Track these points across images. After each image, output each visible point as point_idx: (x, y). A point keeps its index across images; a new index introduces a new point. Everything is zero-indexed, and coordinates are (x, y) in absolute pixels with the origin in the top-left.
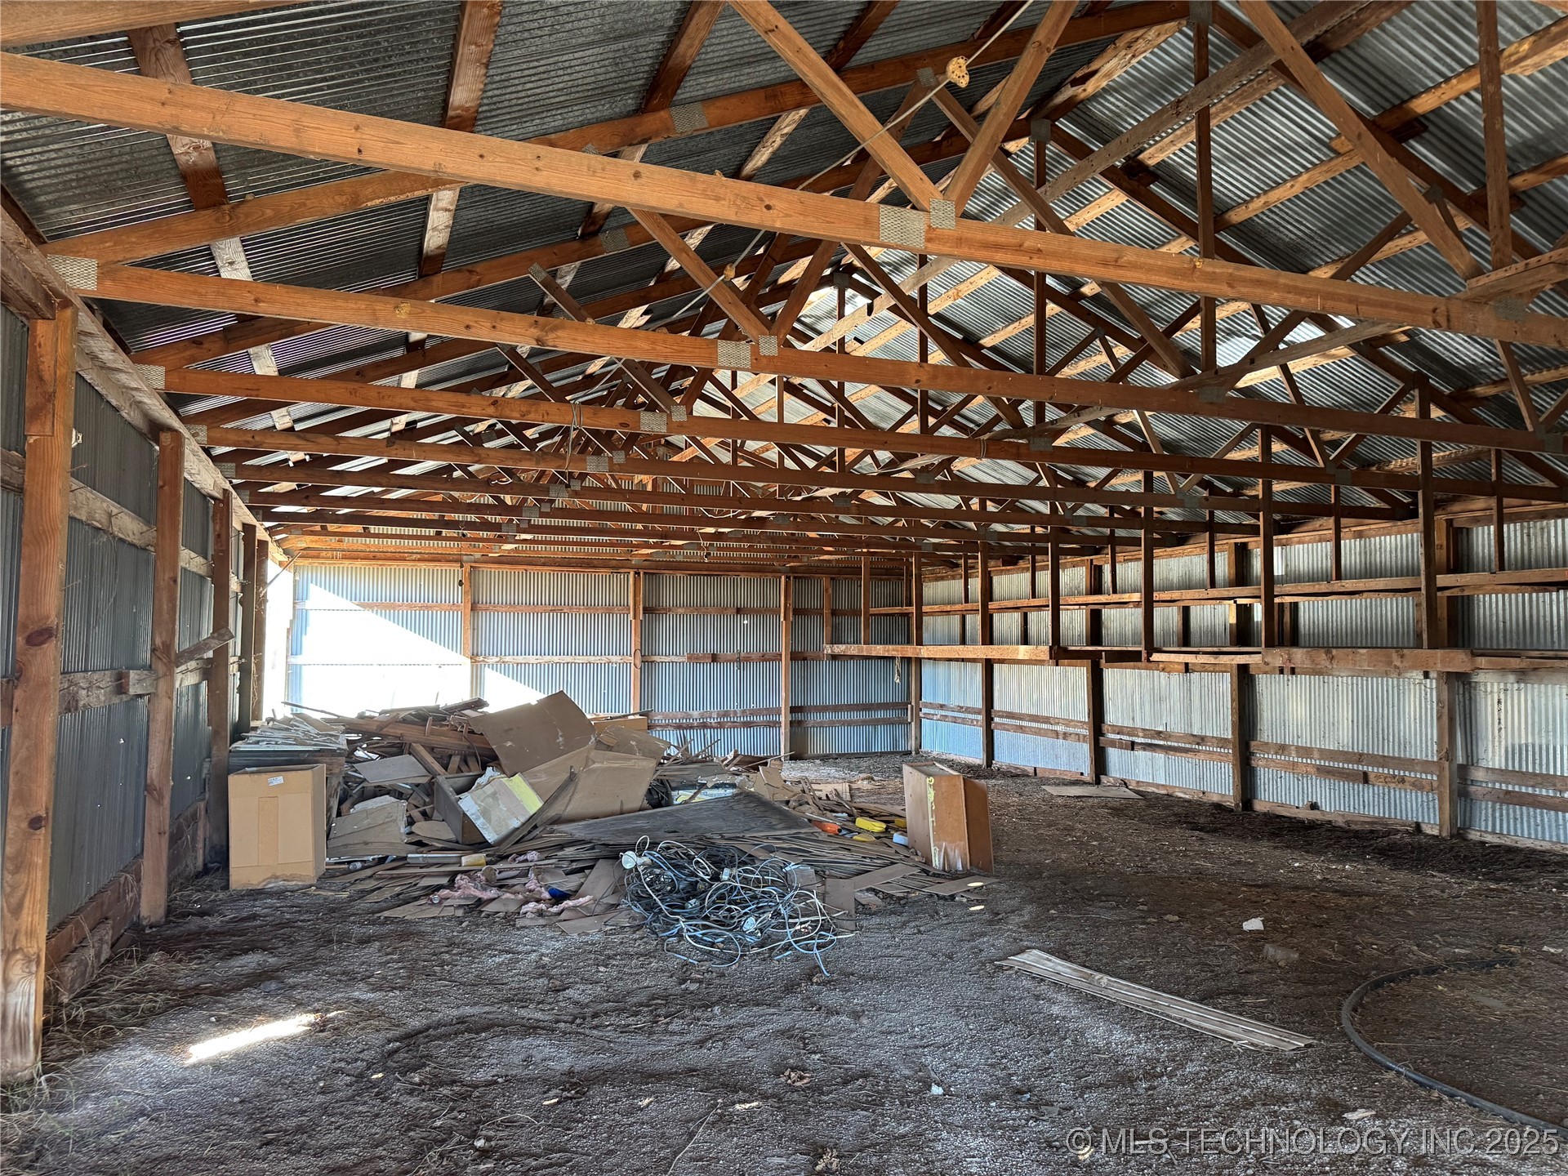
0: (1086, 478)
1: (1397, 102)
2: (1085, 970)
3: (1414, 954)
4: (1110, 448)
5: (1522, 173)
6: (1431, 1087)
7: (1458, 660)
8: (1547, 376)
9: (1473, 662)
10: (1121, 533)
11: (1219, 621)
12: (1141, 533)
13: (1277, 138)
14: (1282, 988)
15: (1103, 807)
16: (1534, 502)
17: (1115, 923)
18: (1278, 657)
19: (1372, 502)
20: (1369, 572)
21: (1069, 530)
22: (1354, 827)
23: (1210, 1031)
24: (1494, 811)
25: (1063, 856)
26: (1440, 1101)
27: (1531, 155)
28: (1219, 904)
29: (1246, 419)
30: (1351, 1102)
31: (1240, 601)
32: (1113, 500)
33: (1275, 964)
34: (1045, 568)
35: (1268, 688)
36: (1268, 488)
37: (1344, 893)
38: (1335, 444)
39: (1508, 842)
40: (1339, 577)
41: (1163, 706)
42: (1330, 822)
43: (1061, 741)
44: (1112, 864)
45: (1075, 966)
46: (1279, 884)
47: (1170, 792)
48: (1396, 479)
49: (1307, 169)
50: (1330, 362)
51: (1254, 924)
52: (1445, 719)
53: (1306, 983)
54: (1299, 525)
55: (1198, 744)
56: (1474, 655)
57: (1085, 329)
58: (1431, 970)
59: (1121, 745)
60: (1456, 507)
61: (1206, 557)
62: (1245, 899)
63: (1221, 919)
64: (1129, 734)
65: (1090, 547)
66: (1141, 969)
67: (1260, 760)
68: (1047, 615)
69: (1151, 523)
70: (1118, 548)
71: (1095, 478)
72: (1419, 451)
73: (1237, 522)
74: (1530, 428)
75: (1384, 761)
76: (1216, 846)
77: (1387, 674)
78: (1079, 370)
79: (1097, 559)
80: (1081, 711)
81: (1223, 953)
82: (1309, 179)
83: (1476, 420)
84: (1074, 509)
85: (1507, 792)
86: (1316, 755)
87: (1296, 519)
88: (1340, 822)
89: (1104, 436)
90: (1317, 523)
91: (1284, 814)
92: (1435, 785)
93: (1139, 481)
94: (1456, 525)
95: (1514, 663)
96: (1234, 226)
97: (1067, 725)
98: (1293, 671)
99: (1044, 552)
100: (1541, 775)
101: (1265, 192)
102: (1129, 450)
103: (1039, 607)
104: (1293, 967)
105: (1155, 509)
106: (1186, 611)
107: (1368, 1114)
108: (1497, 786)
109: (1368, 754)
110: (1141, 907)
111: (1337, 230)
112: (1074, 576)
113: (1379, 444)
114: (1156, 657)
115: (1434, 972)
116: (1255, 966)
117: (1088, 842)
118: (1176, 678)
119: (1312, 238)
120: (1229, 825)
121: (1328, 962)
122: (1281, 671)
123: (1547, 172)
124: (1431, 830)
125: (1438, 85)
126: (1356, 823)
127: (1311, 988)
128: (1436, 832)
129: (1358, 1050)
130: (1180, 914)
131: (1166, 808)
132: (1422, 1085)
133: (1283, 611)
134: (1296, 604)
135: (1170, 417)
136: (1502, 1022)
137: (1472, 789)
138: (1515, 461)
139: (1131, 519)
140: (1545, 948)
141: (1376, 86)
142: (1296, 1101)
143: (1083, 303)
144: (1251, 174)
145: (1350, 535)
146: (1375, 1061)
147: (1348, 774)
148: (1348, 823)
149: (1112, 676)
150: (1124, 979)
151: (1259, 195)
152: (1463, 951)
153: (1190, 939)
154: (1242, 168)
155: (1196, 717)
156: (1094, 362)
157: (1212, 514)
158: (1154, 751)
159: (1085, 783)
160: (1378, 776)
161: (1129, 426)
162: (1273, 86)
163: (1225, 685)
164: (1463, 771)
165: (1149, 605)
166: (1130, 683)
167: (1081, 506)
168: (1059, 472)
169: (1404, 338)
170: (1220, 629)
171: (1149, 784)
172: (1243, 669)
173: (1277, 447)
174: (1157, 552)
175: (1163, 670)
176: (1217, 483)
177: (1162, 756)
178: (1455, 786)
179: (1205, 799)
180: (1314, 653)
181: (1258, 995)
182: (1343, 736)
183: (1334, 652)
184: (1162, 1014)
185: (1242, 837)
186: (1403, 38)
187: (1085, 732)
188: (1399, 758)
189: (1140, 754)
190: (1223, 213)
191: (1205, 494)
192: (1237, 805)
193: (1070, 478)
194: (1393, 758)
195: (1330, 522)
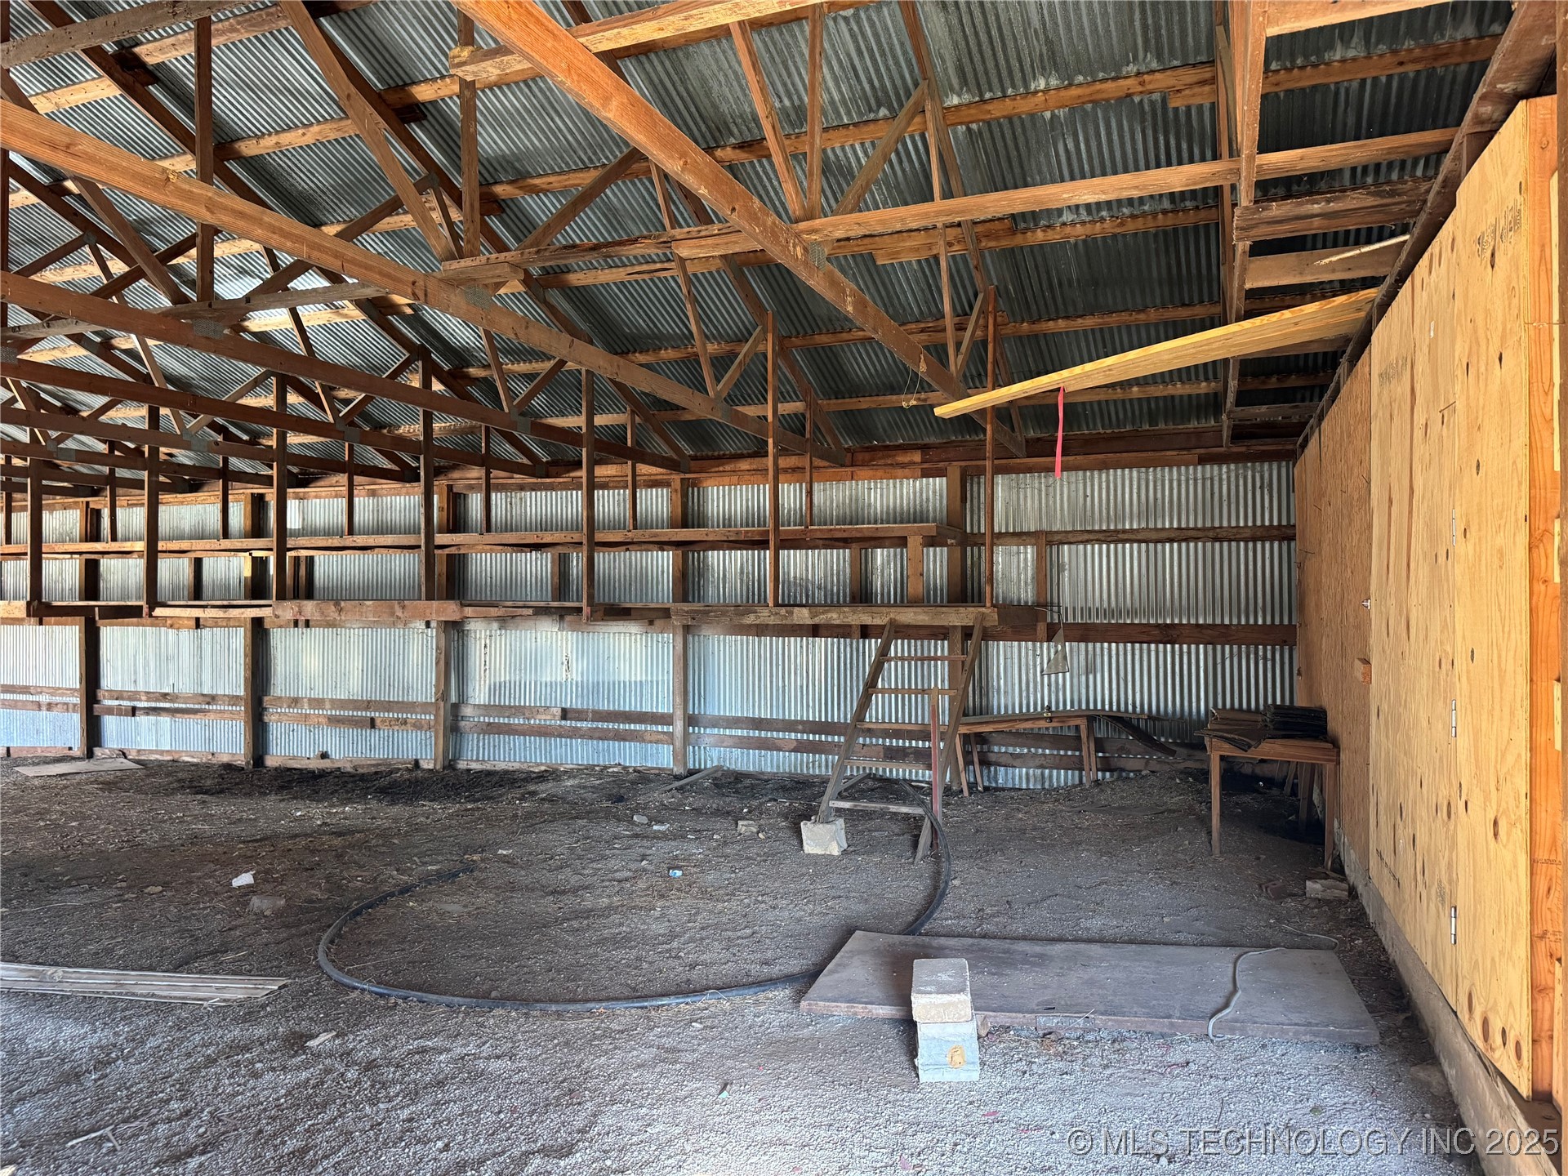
0: (78, 407)
1: (401, 83)
2: (37, 968)
3: (394, 877)
4: (107, 374)
5: (501, 182)
6: (389, 995)
7: (450, 610)
8: (523, 367)
9: (462, 612)
10: (122, 473)
11: (234, 574)
12: (145, 475)
13: (288, 80)
14: (265, 936)
15: (92, 783)
16: (515, 476)
17: (83, 909)
18: (288, 610)
19: (386, 464)
20: (381, 529)
21: (57, 466)
22: (360, 771)
23: (180, 998)
24: (478, 741)
25: (29, 844)
26: (396, 1004)
27: (509, 169)
28: (212, 865)
29: (262, 365)
30: (315, 1029)
31: (256, 554)
32: (114, 436)
33: (260, 915)
34: (24, 509)
35: (282, 642)
36: (282, 438)
37: (339, 834)
38: (347, 402)
39: (488, 767)
40: (351, 532)
41: (171, 666)
42: (339, 769)
43: (44, 713)
44: (93, 843)
45: (23, 966)
46: (276, 835)
47: (176, 757)
48: (404, 443)
49: (318, 122)
50: (343, 321)
51: (245, 879)
52: (442, 663)
53: (287, 926)
54: (317, 479)
55: (208, 703)
56: (463, 605)
57: (72, 232)
58: (406, 890)
59: (120, 712)
60: (456, 474)
61: (219, 506)
62: (239, 856)
63: (211, 881)
64: (130, 699)
65: (85, 488)
66: (109, 951)
67: (272, 717)
68: (25, 564)
69: (154, 465)
70: (120, 491)
71: (90, 407)
72: (421, 418)
73: (254, 472)
74: (506, 410)
75: (388, 706)
76: (219, 808)
77: (394, 625)
78: (66, 279)
79: (95, 502)
80: (72, 675)
81: (207, 915)
82: (320, 132)
83: (468, 397)
84: (60, 440)
85: (489, 724)
86: (328, 706)
87: (313, 474)
88: (348, 768)
89: (100, 361)
90: (334, 479)
91: (295, 766)
92: (432, 723)
93: (143, 417)
94: (455, 490)
95: (493, 611)
96: (244, 158)
97: (52, 694)
98: (307, 624)
99: (22, 488)
100: (515, 707)
101: (277, 132)
102: (131, 380)
103: (18, 555)
104: (279, 913)
105: (163, 450)
106: (198, 563)
107: (330, 1036)
108: (482, 719)
109: (375, 701)
110: (119, 885)
111: (348, 191)
112: (63, 520)
113: (386, 408)
114: (158, 612)
115: (407, 891)
116: (240, 921)
117: (66, 823)
118: (186, 636)
119: (325, 193)
120: (237, 784)
121: (314, 902)
122: (296, 624)
123: (521, 188)
124: (427, 765)
125: (434, 80)
126: (363, 766)
127: (293, 931)
128: (431, 766)
129: (330, 978)
130: (166, 885)
131: (169, 774)
132: (381, 995)
133: (299, 565)
134: (311, 558)
135: (177, 350)
136: (458, 922)
137: (462, 724)
138: (501, 439)
139: (134, 458)
140: (500, 852)
141: (382, 61)
142: (262, 1044)
143: (68, 199)
144: (262, 109)
145: (363, 493)
146: (344, 985)
147: (357, 721)
148: (355, 768)
149: (111, 635)
150: (86, 967)
151: (270, 134)
152: (434, 868)
153: (172, 908)
154: (253, 99)
155: (206, 676)
156: (82, 272)
157: (226, 461)
158: (159, 715)
159: (74, 759)
160: (383, 721)
161: (130, 353)
162: (282, 24)
163: (239, 640)
164: (456, 707)
165: (152, 557)
166: (132, 641)
167: (68, 437)
168: (43, 395)
169: (409, 311)
170: (234, 582)
171: (152, 752)
172: (257, 623)
173: (293, 398)
174: (163, 497)
175: (171, 626)
176: (232, 429)
177: (168, 719)
178: (448, 724)
179: (214, 761)
180: (323, 605)
181: (239, 949)
182: (353, 686)
183: (343, 604)
184: (126, 994)
185: (249, 795)
186: (404, 22)
187: (76, 700)
188: (403, 702)
189: (142, 719)
190: (233, 141)
191: (220, 439)
192: (248, 763)
193: (58, 404)
194: (398, 702)
195: (343, 478)
